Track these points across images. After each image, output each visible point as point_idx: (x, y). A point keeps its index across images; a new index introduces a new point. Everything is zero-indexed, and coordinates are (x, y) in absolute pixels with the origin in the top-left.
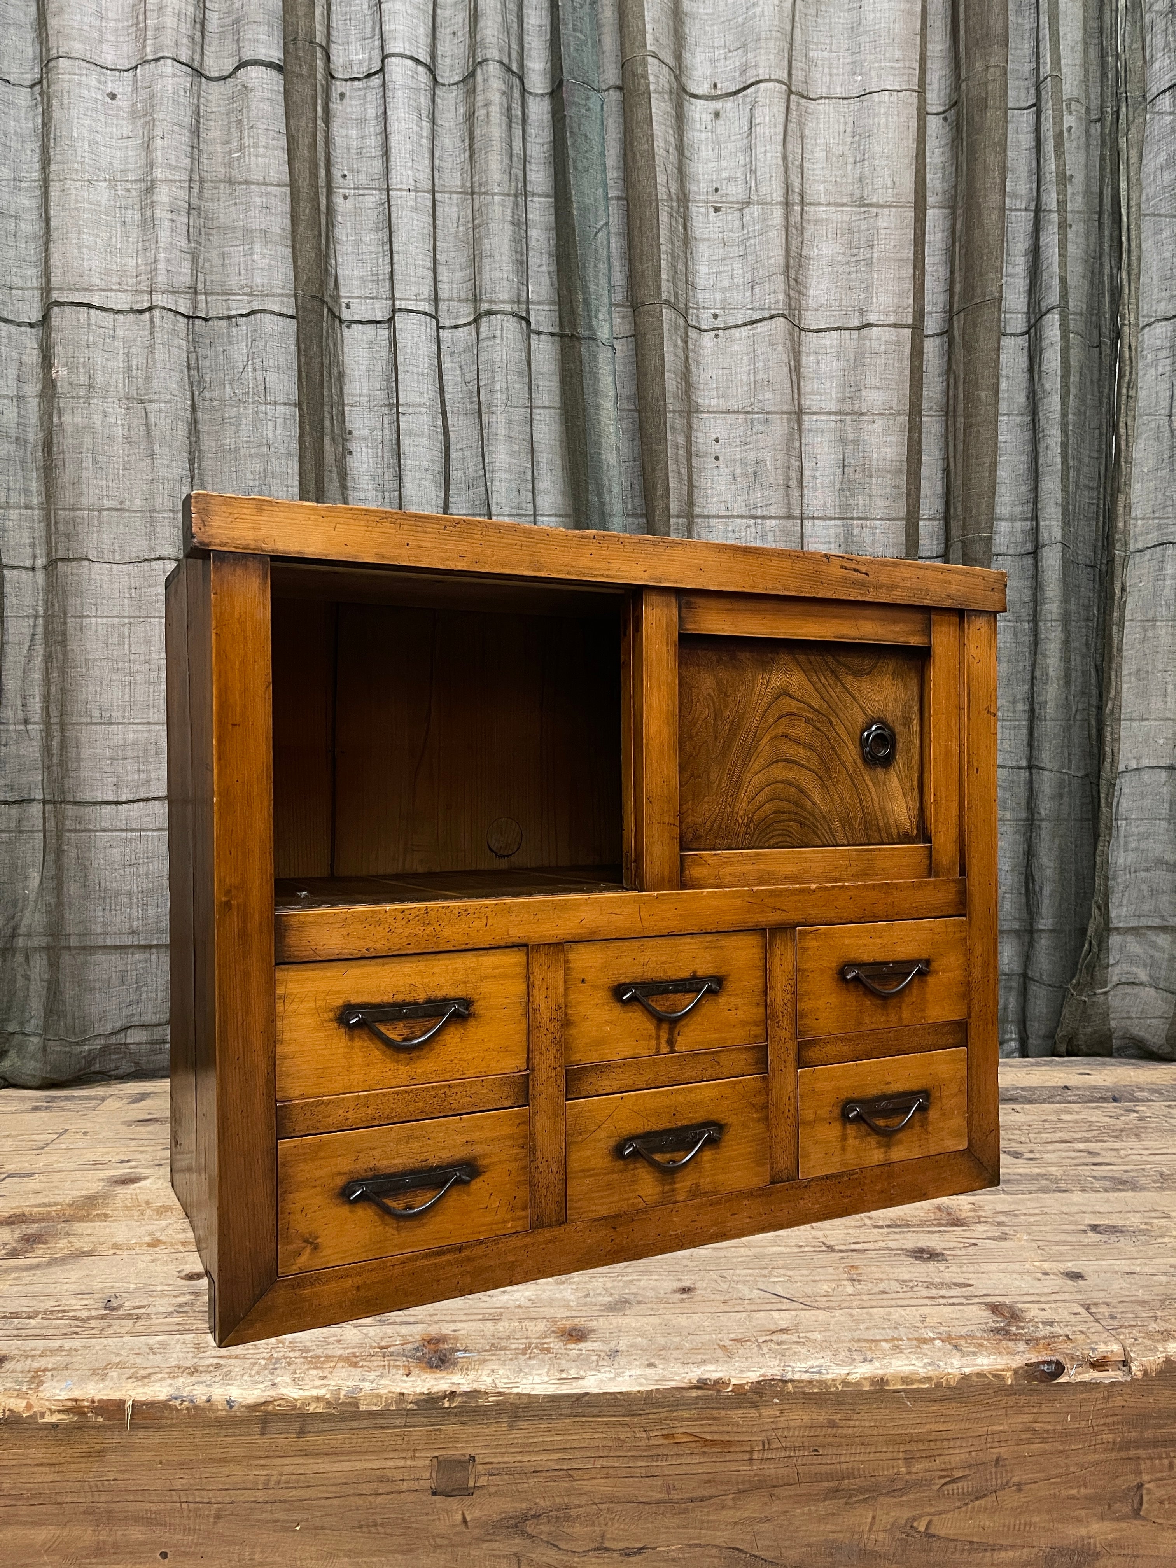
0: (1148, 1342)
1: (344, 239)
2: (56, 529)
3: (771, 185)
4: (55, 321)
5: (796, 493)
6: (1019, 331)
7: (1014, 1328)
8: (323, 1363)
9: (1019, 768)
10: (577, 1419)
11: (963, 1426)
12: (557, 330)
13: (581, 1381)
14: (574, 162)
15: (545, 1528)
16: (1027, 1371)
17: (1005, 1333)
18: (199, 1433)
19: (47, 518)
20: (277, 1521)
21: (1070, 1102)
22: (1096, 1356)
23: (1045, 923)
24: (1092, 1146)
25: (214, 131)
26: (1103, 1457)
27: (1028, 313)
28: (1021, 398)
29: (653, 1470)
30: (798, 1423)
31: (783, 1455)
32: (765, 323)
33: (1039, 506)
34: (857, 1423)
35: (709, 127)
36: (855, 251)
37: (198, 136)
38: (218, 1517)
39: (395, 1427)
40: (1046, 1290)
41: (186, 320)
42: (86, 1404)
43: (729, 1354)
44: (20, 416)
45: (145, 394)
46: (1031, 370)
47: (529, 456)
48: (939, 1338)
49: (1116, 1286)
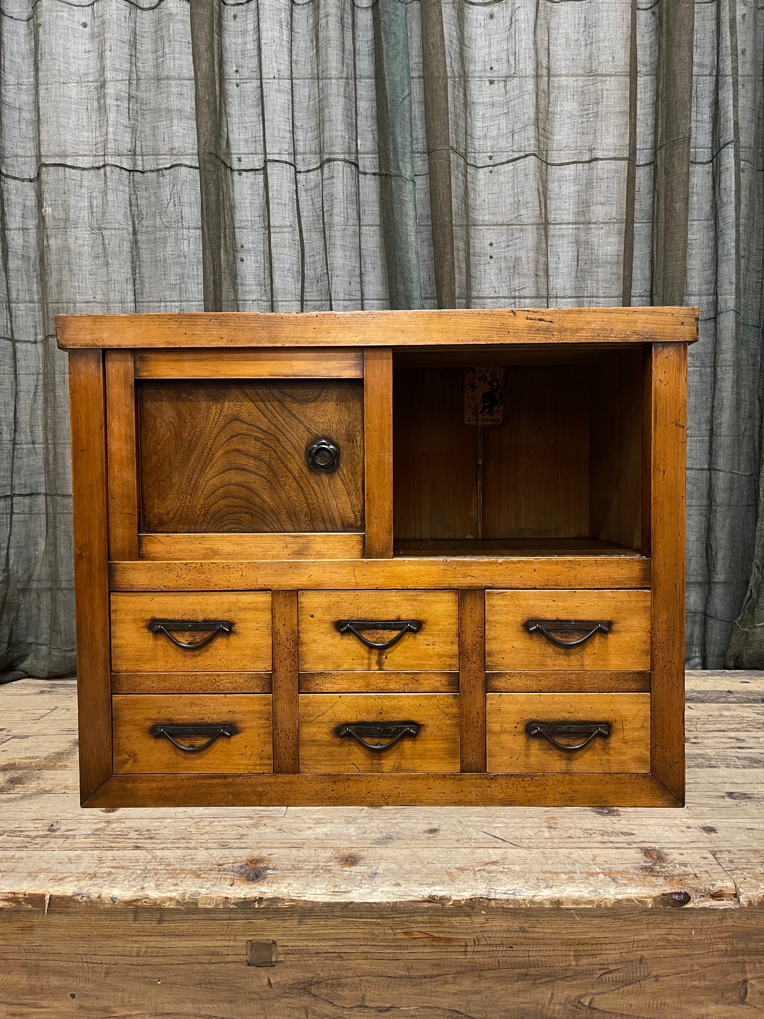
0: (753, 881)
1: (234, 113)
2: (48, 315)
3: (525, 63)
4: (44, 177)
5: (544, 280)
6: (705, 161)
7: (658, 867)
8: (178, 874)
9: (702, 470)
10: (346, 919)
11: (616, 935)
12: (377, 171)
13: (348, 894)
14: (387, 53)
15: (325, 991)
16: (663, 899)
17: (649, 870)
18: (93, 918)
19: (43, 309)
20: (146, 977)
21: (731, 703)
22: (715, 889)
23: (720, 576)
24: (741, 735)
25: (146, 45)
26: (717, 960)
27: (712, 148)
28: (707, 207)
29: (398, 955)
30: (499, 928)
31: (488, 949)
32: (521, 160)
33: (718, 284)
34: (541, 930)
35: (482, 25)
36: (587, 107)
37: (136, 48)
38: (107, 973)
39: (222, 920)
40: (687, 840)
41: (128, 173)
42: (22, 896)
43: (452, 878)
44: (24, 241)
45: (102, 224)
46: (714, 188)
47: (358, 259)
48: (603, 873)
49: (738, 838)
